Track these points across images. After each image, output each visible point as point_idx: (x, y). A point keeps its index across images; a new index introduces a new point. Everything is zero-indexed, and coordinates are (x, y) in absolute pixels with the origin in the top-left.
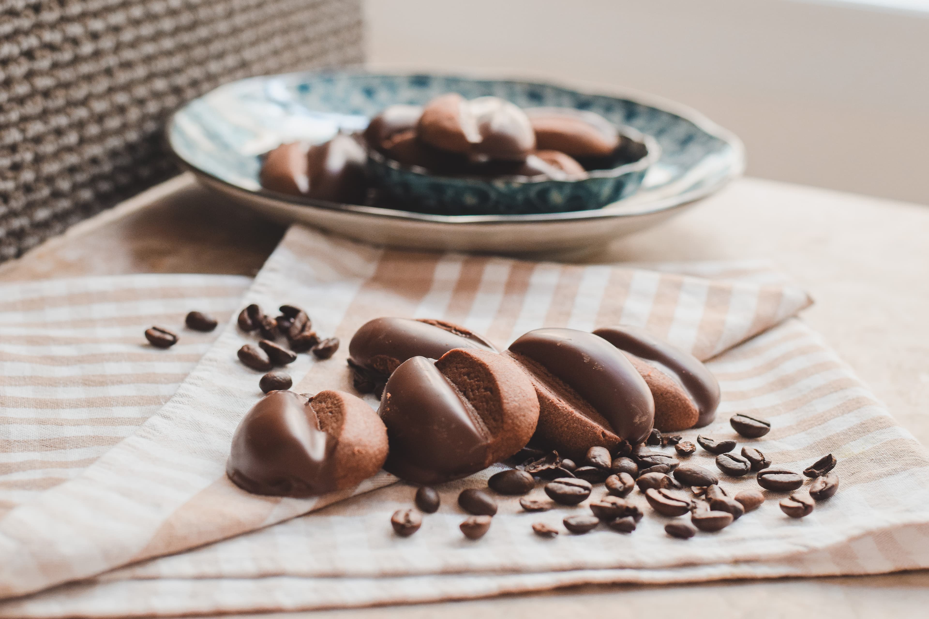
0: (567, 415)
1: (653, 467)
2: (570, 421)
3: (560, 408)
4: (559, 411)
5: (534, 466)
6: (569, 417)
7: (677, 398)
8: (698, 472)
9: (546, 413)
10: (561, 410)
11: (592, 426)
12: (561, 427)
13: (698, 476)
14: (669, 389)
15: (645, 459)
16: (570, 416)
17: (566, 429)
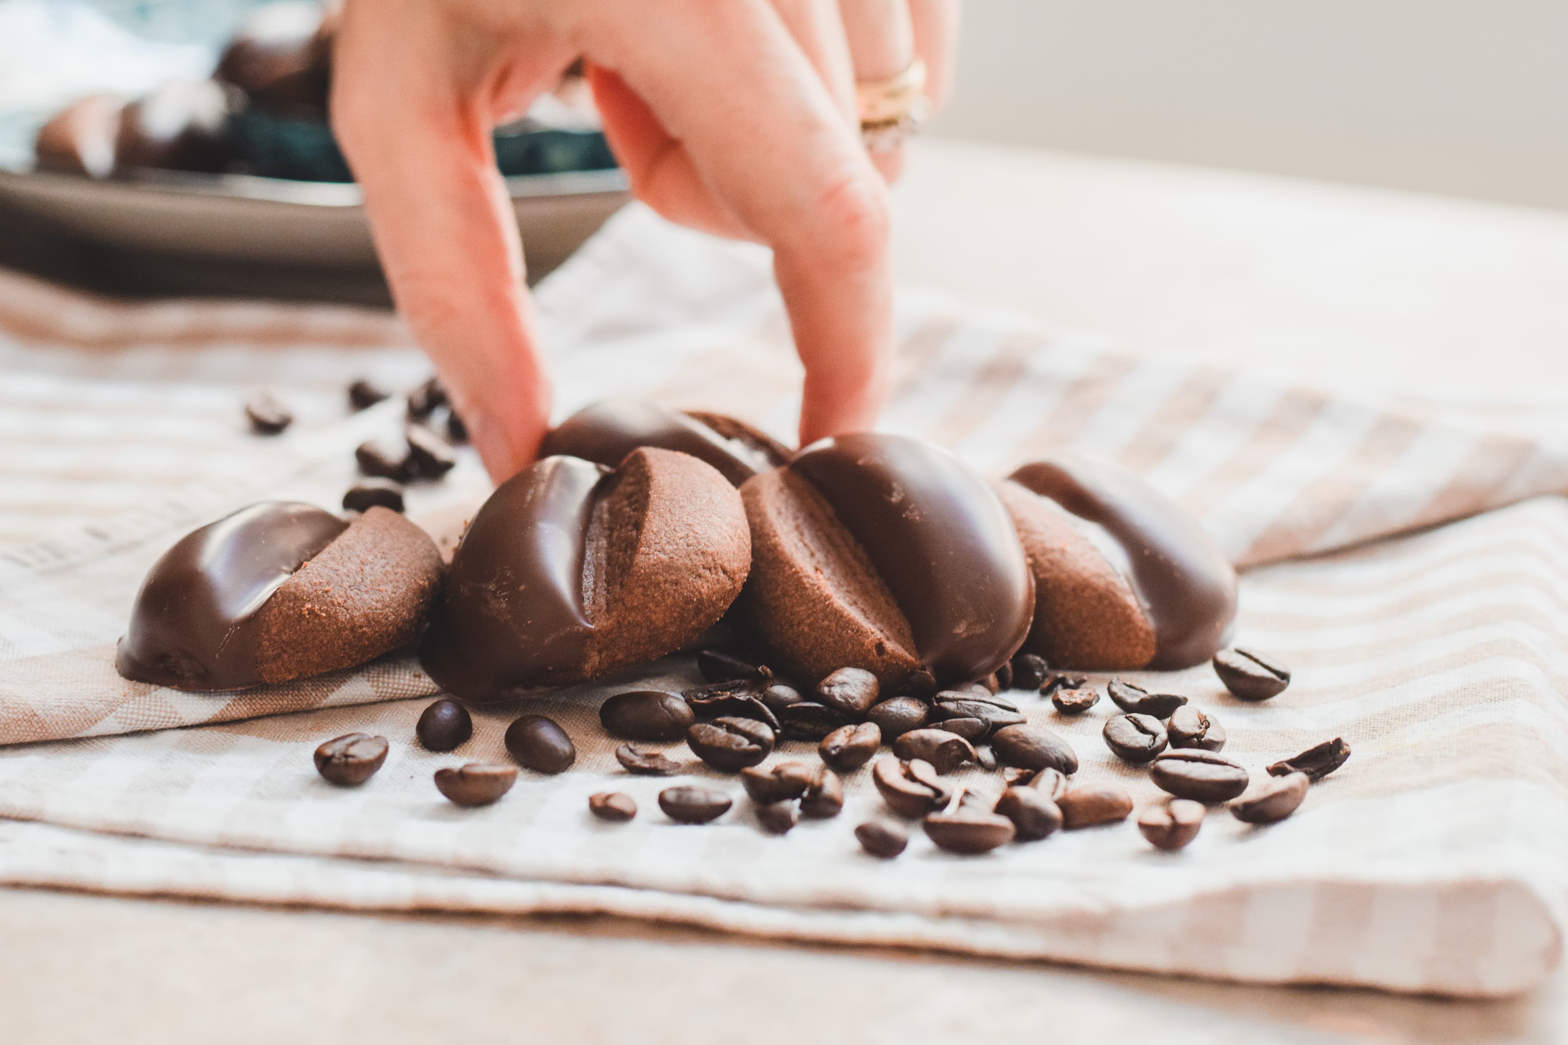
0: (817, 601)
1: (949, 720)
2: (818, 613)
3: (807, 585)
4: (804, 593)
5: (709, 691)
6: (819, 607)
7: (1106, 602)
8: (1031, 741)
9: (779, 593)
10: (808, 591)
11: (859, 628)
12: (799, 625)
13: (1029, 748)
14: (1094, 580)
15: (943, 704)
16: (822, 605)
17: (806, 629)
